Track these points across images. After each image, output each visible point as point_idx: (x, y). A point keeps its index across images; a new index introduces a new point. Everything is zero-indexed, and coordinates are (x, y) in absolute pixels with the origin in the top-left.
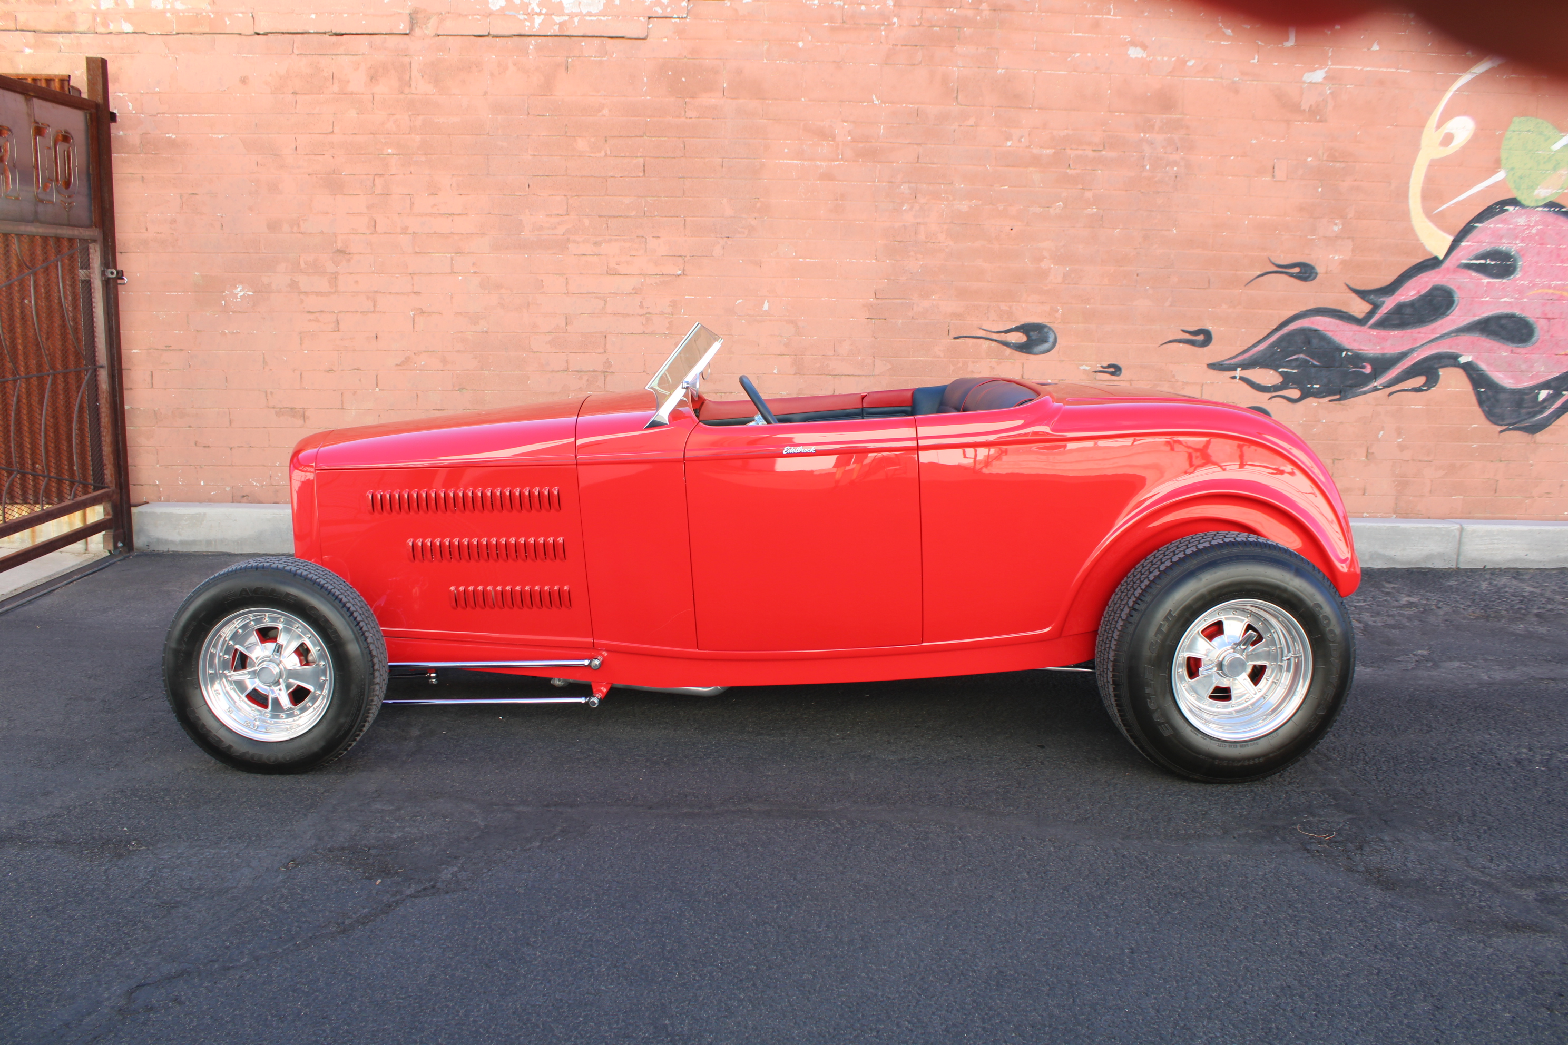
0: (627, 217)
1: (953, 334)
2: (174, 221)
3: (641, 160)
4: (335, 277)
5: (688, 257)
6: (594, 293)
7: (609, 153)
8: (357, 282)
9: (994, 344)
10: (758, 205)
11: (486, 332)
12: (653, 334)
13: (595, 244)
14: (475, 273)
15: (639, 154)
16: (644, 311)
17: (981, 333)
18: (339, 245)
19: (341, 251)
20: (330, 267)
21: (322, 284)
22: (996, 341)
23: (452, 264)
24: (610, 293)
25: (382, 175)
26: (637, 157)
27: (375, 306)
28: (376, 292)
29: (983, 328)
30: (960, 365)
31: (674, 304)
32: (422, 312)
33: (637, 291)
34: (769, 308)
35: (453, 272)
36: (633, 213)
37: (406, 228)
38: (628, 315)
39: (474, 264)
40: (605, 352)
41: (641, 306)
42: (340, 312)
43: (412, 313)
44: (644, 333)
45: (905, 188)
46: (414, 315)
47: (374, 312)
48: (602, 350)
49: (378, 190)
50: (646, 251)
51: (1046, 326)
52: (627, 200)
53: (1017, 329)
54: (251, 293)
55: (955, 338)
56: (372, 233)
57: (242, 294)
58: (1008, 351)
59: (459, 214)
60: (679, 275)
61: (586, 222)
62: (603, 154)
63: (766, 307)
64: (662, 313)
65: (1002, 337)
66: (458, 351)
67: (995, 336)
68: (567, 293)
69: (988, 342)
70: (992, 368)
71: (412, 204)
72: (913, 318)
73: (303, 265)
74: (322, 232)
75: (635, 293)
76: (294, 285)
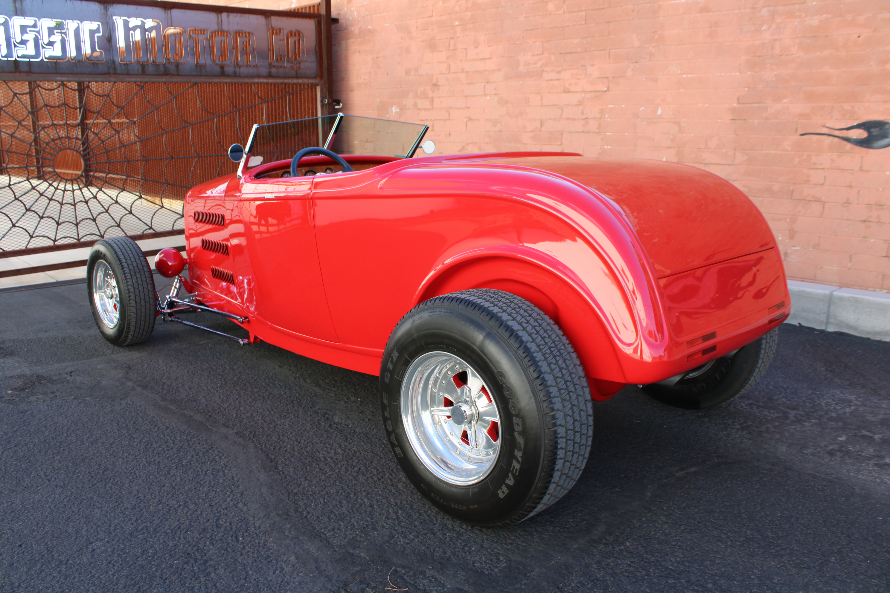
0: (576, 53)
1: (800, 132)
2: (370, 73)
3: (584, 13)
4: (432, 100)
5: (610, 79)
6: (556, 105)
7: (566, 10)
8: (441, 102)
9: (836, 140)
10: (656, 37)
11: (500, 131)
12: (589, 132)
13: (558, 72)
14: (495, 94)
15: (583, 9)
16: (584, 117)
17: (825, 131)
18: (434, 81)
19: (435, 85)
20: (430, 94)
21: (426, 104)
22: (838, 137)
23: (484, 89)
24: (565, 105)
25: (453, 38)
26: (582, 11)
27: (449, 116)
28: (450, 108)
29: (828, 125)
30: (805, 157)
31: (602, 111)
32: (470, 119)
33: (580, 103)
34: (662, 113)
35: (485, 95)
36: (579, 50)
37: (463, 69)
38: (574, 120)
39: (495, 89)
40: (562, 144)
41: (583, 113)
42: (435, 120)
43: (466, 120)
44: (583, 132)
45: (765, 12)
46: (467, 121)
47: (449, 119)
48: (559, 143)
49: (451, 48)
50: (586, 75)
51: (886, 123)
52: (576, 41)
53: (859, 126)
54: (398, 110)
55: (802, 135)
56: (448, 73)
57: (395, 111)
58: (849, 146)
59: (489, 59)
60: (605, 91)
61: (553, 58)
62: (562, 11)
63: (659, 112)
64: (594, 118)
65: (845, 134)
66: (487, 143)
67: (837, 133)
68: (542, 106)
69: (830, 138)
70: (833, 161)
71: (466, 54)
72: (767, 119)
73: (419, 94)
74: (427, 74)
75: (580, 105)
76: (415, 105)
